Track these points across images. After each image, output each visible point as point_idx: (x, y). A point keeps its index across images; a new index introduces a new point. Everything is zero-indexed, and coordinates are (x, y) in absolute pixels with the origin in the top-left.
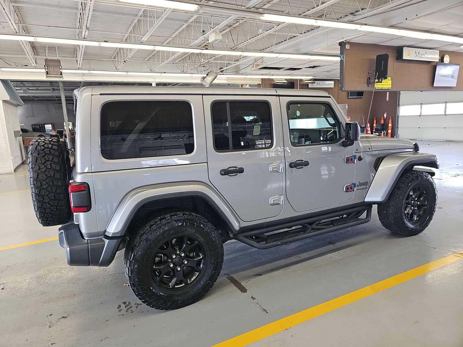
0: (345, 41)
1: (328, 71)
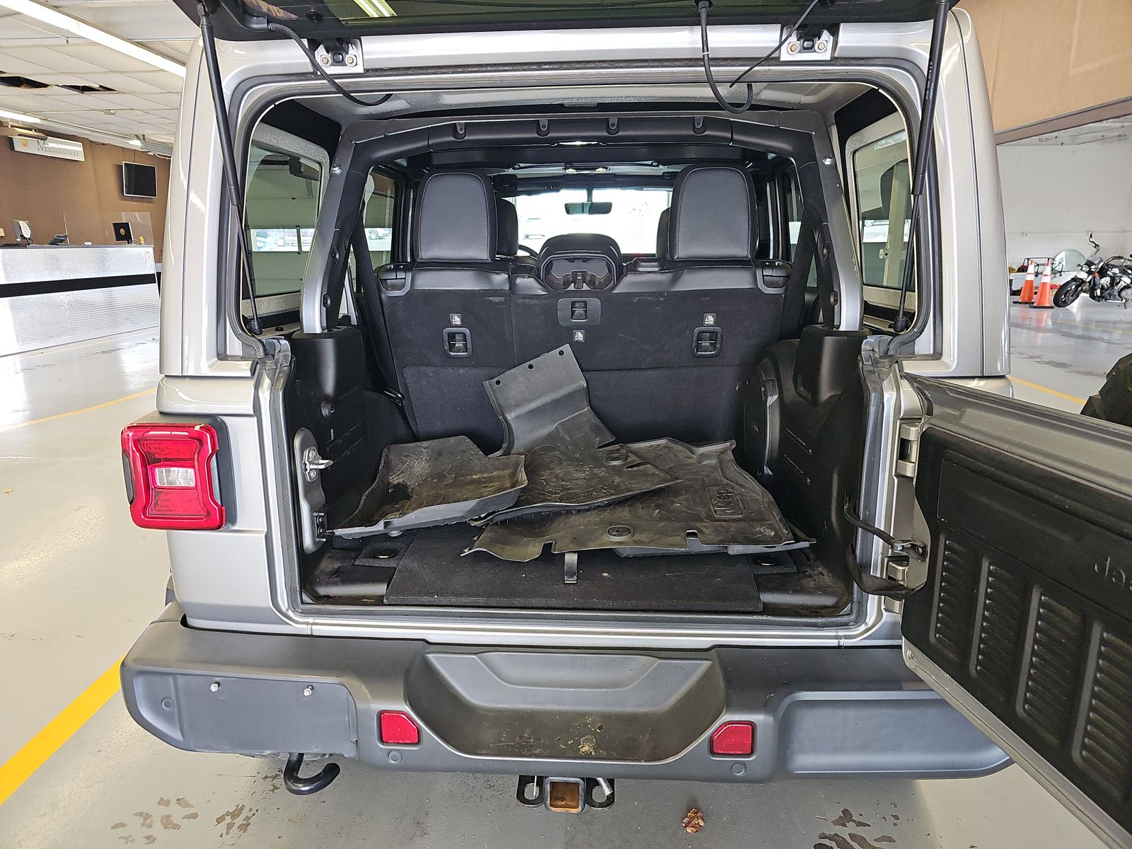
1: (108, 112)
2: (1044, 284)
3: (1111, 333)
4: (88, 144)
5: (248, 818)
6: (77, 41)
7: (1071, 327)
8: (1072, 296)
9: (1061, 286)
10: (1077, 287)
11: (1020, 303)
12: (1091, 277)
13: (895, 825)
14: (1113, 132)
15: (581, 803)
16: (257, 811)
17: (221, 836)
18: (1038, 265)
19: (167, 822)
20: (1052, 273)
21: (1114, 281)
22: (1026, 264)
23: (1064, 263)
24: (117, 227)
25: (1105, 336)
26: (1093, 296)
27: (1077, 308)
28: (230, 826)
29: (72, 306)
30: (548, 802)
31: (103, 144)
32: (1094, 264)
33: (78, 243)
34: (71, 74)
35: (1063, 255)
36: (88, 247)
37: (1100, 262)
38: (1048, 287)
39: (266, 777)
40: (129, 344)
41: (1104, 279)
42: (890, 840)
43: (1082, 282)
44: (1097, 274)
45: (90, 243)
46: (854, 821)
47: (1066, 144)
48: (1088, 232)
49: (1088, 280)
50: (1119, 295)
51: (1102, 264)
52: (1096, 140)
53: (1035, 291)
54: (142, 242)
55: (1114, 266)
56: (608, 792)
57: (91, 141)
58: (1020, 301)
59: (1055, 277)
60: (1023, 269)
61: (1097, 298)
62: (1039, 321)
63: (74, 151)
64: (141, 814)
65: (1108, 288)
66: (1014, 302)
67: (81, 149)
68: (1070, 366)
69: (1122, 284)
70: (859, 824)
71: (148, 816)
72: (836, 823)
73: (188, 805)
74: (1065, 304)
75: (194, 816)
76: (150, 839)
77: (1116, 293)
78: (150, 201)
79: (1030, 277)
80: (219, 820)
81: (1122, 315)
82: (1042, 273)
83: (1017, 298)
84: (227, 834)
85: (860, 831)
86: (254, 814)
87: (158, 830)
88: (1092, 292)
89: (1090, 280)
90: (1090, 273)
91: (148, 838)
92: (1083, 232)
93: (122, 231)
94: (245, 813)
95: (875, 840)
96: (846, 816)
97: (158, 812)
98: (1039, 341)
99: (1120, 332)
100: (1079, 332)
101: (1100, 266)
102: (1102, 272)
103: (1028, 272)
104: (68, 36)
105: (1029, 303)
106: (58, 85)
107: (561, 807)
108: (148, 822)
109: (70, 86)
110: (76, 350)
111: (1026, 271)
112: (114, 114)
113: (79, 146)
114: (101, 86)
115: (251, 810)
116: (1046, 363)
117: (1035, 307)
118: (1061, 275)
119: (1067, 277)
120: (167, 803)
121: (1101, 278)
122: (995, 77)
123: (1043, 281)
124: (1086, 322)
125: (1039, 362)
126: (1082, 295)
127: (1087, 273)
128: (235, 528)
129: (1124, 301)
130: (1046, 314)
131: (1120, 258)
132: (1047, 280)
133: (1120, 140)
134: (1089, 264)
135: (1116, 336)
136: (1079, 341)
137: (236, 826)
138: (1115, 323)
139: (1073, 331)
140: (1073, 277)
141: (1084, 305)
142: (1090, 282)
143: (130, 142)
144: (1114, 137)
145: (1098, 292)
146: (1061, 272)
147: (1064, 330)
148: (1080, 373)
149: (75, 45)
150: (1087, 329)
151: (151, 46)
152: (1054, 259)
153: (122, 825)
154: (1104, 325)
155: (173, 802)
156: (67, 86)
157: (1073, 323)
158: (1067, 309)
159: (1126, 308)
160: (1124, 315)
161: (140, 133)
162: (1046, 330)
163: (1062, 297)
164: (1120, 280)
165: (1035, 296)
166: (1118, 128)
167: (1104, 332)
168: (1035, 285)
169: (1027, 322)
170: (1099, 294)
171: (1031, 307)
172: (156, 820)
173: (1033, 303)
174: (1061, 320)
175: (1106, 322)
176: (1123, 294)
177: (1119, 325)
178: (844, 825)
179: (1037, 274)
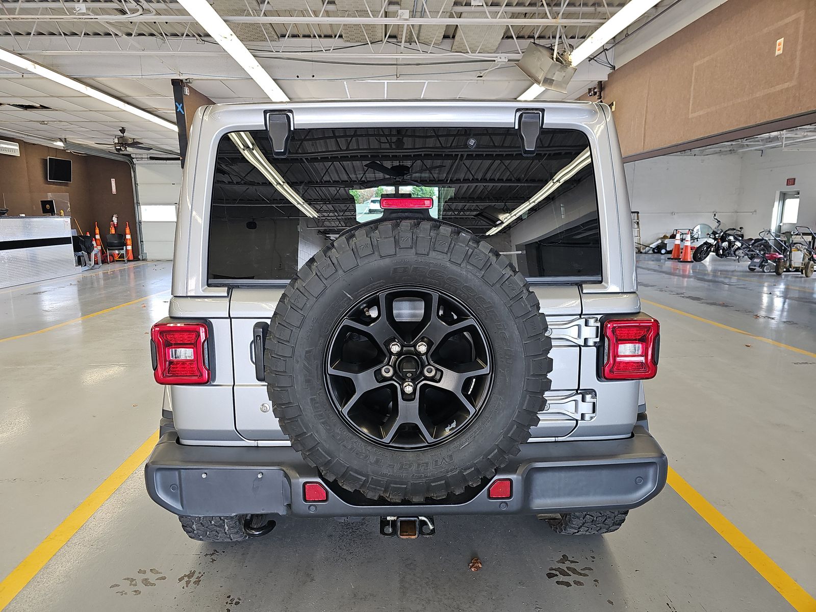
0: (186, 80)
1: (42, 123)
2: (687, 246)
3: (730, 278)
4: (23, 144)
5: (198, 578)
6: (30, 76)
7: (705, 274)
8: (704, 254)
9: (698, 248)
10: (707, 248)
11: (672, 259)
12: (716, 242)
13: (593, 561)
14: (726, 148)
15: (417, 532)
16: (204, 573)
17: (183, 588)
18: (683, 234)
19: (146, 582)
20: (691, 240)
21: (731, 244)
22: (675, 233)
23: (700, 233)
24: (44, 203)
25: (726, 281)
26: (718, 254)
27: (709, 262)
28: (188, 583)
29: (11, 260)
30: (399, 533)
31: (34, 144)
32: (718, 234)
33: (15, 215)
34: (21, 97)
35: (698, 227)
36: (23, 217)
37: (721, 232)
38: (689, 249)
39: (207, 555)
40: (53, 287)
41: (724, 243)
42: (590, 569)
43: (710, 245)
44: (719, 240)
45: (24, 215)
46: (569, 561)
47: (697, 155)
48: (714, 212)
49: (714, 244)
50: (735, 254)
51: (722, 233)
52: (716, 153)
53: (681, 251)
54: (62, 214)
55: (730, 235)
56: (431, 527)
57: (25, 142)
58: (672, 257)
59: (694, 242)
60: (673, 237)
61: (720, 256)
62: (684, 271)
63: (13, 149)
64: (128, 579)
65: (727, 249)
66: (668, 259)
67: (17, 148)
68: (702, 299)
69: (736, 247)
70: (572, 562)
71: (132, 580)
72: (558, 562)
73: (158, 573)
74: (700, 260)
75: (164, 578)
76: (137, 592)
77: (732, 253)
78: (66, 185)
79: (678, 242)
80: (180, 580)
81: (737, 267)
82: (685, 239)
83: (670, 256)
84: (187, 586)
85: (573, 565)
86: (202, 575)
87: (141, 587)
88: (717, 251)
89: (716, 244)
90: (715, 239)
91: (135, 591)
92: (710, 212)
93: (48, 206)
94: (196, 575)
95: (581, 570)
96: (565, 558)
97: (139, 578)
98: (685, 284)
99: (736, 278)
100: (710, 278)
101: (721, 235)
102: (723, 239)
103: (676, 238)
104: (24, 72)
105: (677, 259)
106: (9, 105)
107: (406, 535)
108: (134, 582)
109: (19, 105)
110: (12, 292)
111: (675, 238)
112: (47, 124)
113: (16, 146)
114: (41, 106)
115: (200, 573)
116: (687, 298)
117: (681, 262)
118: (697, 241)
119: (701, 242)
120: (145, 572)
121: (722, 243)
122: (646, 116)
123: (685, 245)
124: (715, 271)
125: (683, 297)
126: (711, 253)
127: (713, 239)
128: (214, 384)
129: (738, 257)
130: (689, 266)
131: (734, 229)
132: (688, 243)
133: (731, 153)
134: (714, 233)
135: (734, 280)
136: (711, 284)
137: (192, 582)
138: (733, 271)
139: (706, 277)
140: (705, 241)
141: (713, 260)
142: (716, 245)
143: (55, 143)
144: (727, 151)
145: (721, 251)
146: (697, 239)
147: (700, 276)
148: (708, 304)
149: (28, 78)
150: (715, 276)
151: (85, 80)
152: (693, 231)
153: (117, 585)
154: (726, 273)
155: (148, 571)
156: (17, 105)
157: (706, 272)
158: (702, 263)
159: (739, 262)
160: (738, 266)
161: (63, 137)
162: (689, 277)
163: (699, 254)
164: (735, 244)
165: (681, 255)
166: (728, 145)
167: (726, 277)
168: (681, 247)
169: (677, 272)
170: (721, 253)
171: (679, 262)
172: (139, 582)
173: (680, 259)
174: (699, 270)
175: (727, 271)
176: (737, 253)
177: (736, 274)
178: (564, 563)
179: (682, 240)
